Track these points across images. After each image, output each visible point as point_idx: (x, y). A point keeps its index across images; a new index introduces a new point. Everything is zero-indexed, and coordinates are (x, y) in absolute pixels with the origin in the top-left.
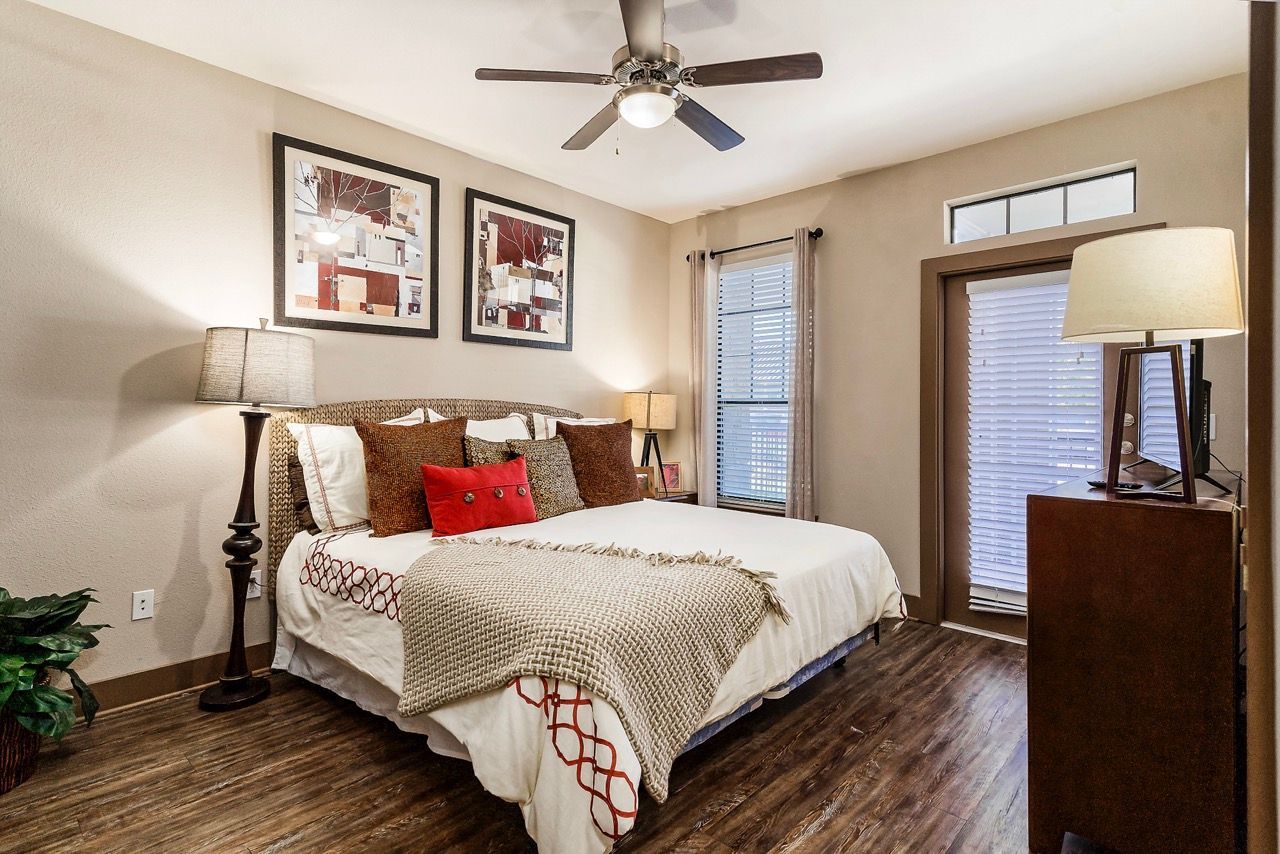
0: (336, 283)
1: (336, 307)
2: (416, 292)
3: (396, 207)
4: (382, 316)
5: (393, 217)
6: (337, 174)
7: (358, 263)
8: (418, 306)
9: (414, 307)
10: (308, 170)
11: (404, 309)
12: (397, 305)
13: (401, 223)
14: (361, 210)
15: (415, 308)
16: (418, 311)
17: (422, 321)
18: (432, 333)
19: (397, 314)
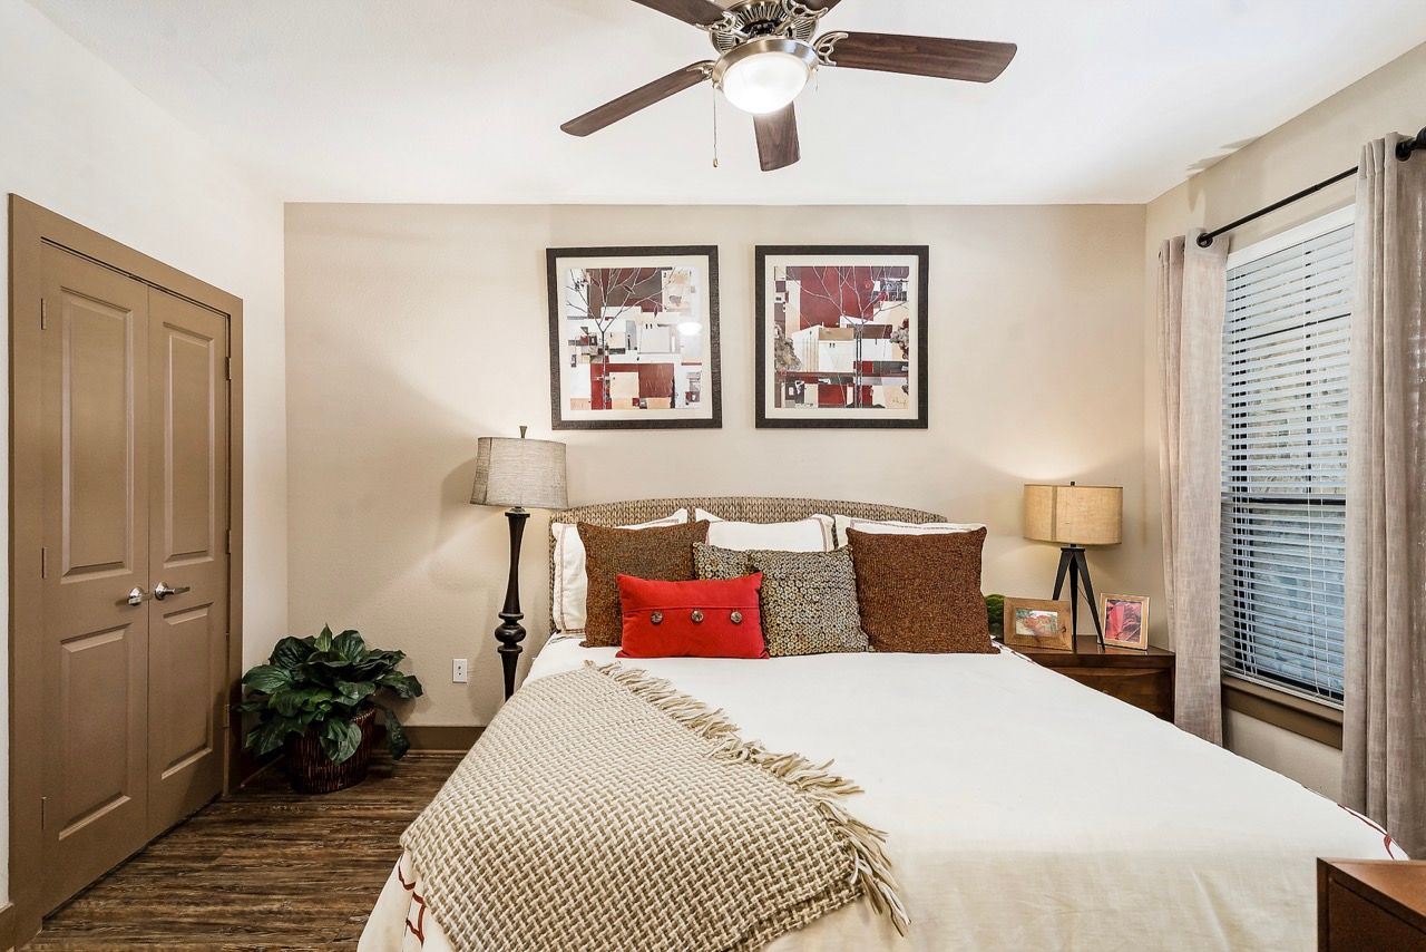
0: (608, 381)
1: (609, 406)
2: (694, 379)
3: (669, 289)
4: (657, 410)
5: (666, 302)
6: (605, 272)
7: (629, 358)
8: (697, 394)
9: (691, 396)
10: (578, 276)
11: (680, 399)
12: (673, 396)
13: (673, 306)
14: (630, 303)
15: (694, 397)
16: (697, 400)
17: (703, 410)
18: (715, 422)
19: (673, 405)
